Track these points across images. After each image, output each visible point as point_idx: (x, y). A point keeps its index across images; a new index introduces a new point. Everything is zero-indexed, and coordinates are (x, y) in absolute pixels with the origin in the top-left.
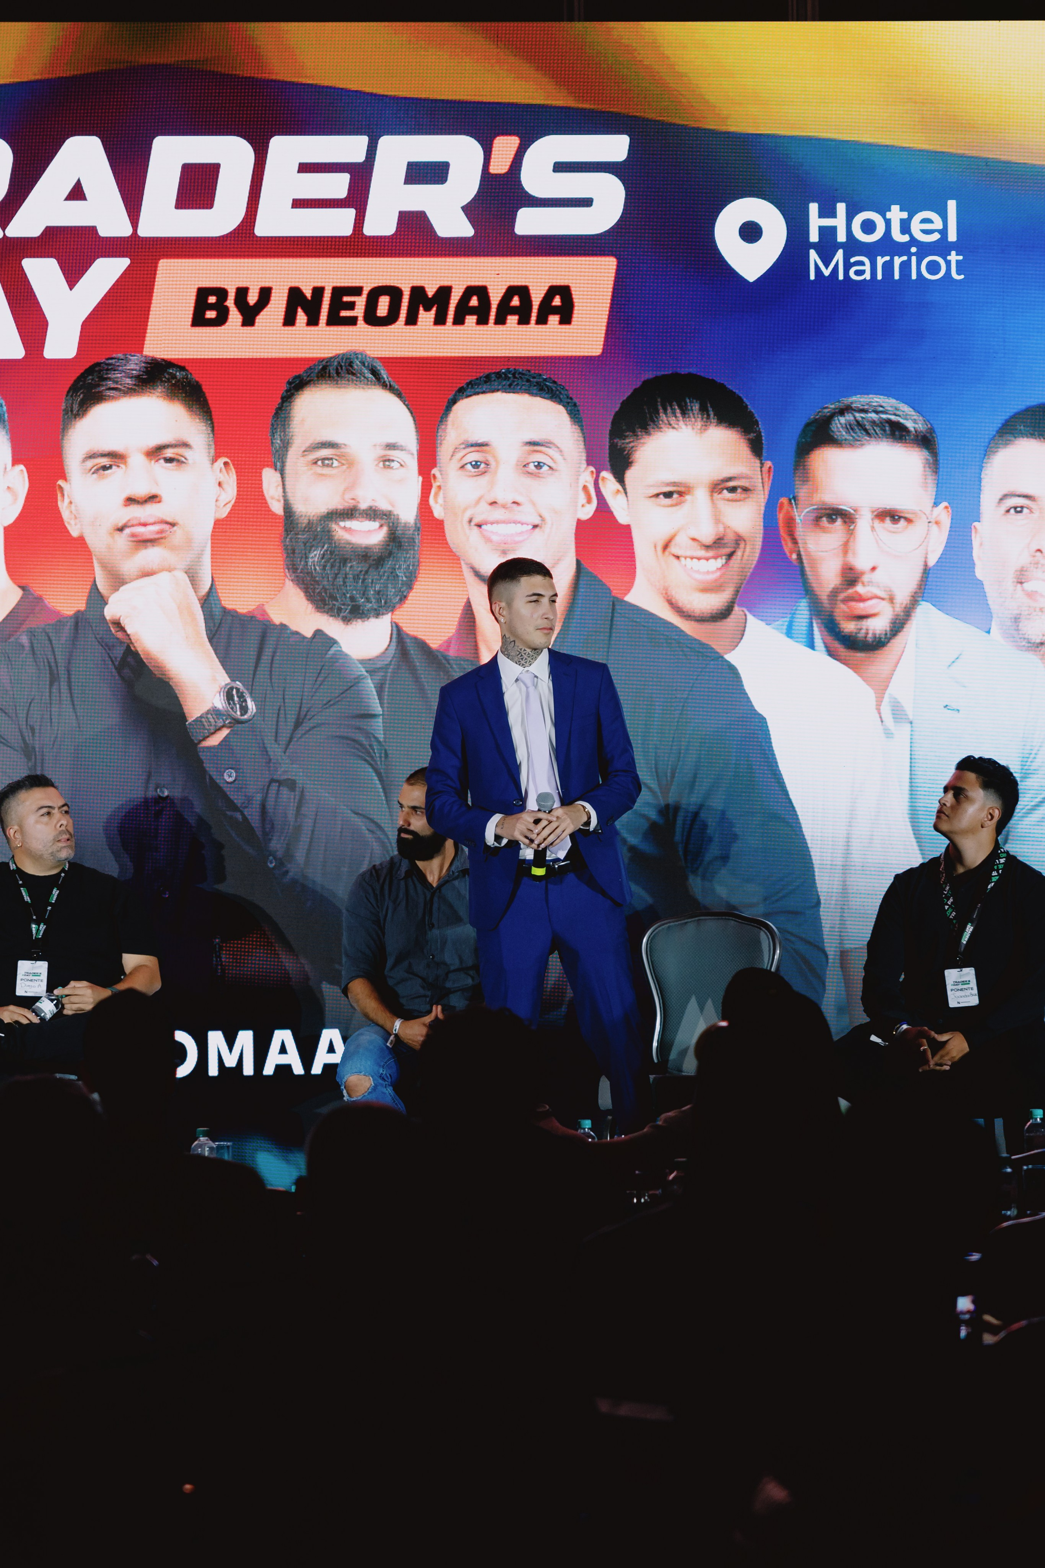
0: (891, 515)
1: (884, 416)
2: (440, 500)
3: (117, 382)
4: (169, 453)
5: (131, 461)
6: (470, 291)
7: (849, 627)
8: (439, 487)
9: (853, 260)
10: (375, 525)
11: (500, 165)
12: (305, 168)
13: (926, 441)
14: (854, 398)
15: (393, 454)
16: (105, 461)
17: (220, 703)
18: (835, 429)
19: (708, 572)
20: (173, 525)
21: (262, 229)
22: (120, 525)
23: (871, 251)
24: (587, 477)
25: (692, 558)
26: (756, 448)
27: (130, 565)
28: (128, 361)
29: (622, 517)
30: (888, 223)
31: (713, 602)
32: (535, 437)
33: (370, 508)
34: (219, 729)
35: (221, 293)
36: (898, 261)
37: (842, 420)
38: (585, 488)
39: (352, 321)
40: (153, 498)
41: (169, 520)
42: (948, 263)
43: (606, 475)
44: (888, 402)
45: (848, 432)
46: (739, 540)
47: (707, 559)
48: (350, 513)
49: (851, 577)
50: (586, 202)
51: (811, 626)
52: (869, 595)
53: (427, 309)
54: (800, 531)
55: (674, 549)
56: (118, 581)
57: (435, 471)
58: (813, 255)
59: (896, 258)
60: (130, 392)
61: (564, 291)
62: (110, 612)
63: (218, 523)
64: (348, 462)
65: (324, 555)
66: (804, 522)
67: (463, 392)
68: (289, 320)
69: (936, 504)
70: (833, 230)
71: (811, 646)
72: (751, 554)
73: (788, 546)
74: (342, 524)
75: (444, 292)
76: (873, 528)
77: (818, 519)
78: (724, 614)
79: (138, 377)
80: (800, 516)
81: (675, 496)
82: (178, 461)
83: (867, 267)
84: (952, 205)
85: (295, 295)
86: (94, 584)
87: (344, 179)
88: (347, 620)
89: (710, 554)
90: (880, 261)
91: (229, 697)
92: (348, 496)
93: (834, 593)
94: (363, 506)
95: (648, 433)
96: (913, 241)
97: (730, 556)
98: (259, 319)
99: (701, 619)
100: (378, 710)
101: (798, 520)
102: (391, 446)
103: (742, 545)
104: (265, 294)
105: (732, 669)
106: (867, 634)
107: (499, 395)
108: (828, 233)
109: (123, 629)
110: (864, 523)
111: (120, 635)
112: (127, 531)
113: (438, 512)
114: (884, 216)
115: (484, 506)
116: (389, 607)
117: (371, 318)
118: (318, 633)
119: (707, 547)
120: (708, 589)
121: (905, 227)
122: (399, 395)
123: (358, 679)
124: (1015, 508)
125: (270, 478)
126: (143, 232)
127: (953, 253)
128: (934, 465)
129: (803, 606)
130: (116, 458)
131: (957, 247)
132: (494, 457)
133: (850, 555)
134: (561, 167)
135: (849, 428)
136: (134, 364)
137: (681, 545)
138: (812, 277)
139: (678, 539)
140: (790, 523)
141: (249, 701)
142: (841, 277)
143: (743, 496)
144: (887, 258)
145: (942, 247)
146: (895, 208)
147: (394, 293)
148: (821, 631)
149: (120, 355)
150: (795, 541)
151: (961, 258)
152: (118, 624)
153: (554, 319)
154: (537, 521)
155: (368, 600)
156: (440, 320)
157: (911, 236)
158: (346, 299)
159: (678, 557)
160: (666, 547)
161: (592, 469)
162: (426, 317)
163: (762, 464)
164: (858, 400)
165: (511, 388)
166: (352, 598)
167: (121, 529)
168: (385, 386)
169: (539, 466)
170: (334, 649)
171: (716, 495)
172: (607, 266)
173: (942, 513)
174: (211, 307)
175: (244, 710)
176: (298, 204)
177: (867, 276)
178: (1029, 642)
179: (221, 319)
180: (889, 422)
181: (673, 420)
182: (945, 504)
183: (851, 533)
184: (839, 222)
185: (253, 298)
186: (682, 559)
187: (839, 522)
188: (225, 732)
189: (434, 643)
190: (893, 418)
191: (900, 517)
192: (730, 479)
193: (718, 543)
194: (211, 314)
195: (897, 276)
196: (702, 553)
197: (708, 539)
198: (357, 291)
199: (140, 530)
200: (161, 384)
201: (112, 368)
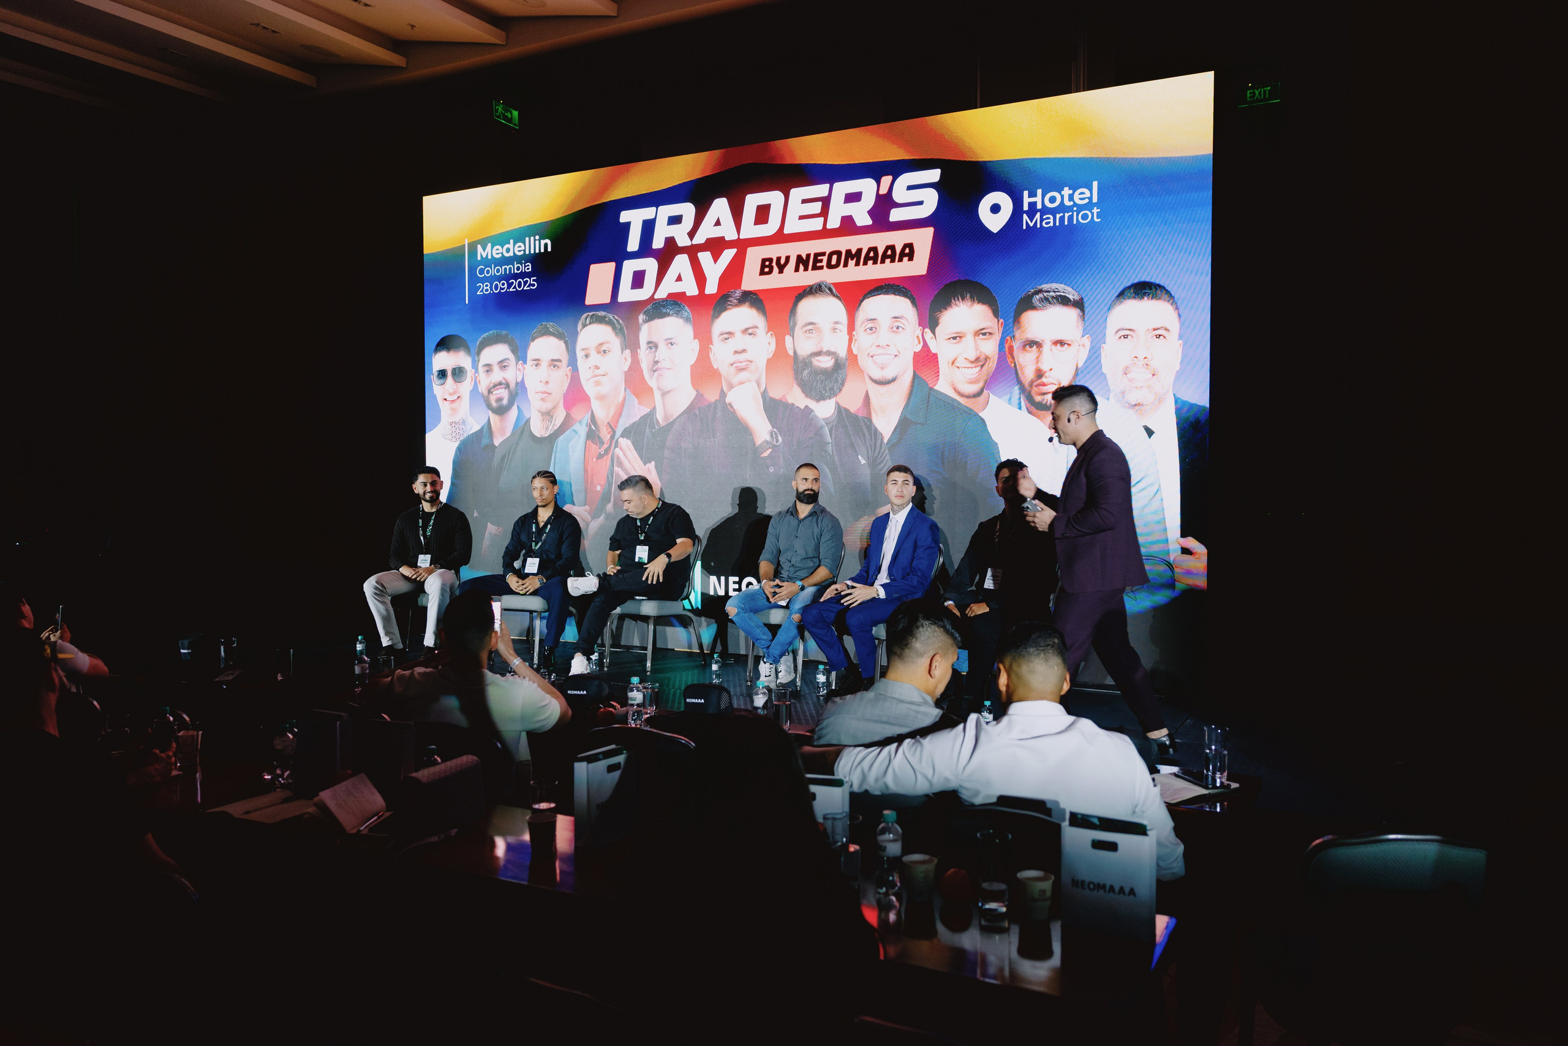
0: (1060, 343)
1: (1058, 294)
2: (856, 345)
3: (731, 302)
4: (750, 331)
5: (735, 335)
6: (870, 249)
7: (1038, 398)
8: (856, 340)
9: (1044, 217)
10: (830, 358)
11: (884, 190)
12: (804, 201)
13: (1079, 304)
14: (1043, 286)
15: (837, 326)
16: (726, 336)
17: (768, 438)
18: (1034, 302)
19: (972, 374)
20: (751, 362)
21: (786, 231)
22: (732, 363)
23: (1053, 212)
24: (918, 331)
25: (965, 368)
26: (996, 314)
27: (735, 380)
28: (735, 292)
29: (934, 351)
30: (1062, 197)
31: (974, 388)
32: (897, 315)
33: (827, 351)
34: (767, 449)
35: (771, 260)
36: (1067, 215)
37: (1037, 297)
38: (918, 337)
39: (821, 268)
40: (744, 351)
41: (750, 360)
42: (1093, 214)
43: (927, 330)
44: (1060, 287)
45: (1040, 303)
46: (987, 358)
47: (972, 368)
48: (819, 353)
49: (1040, 374)
50: (921, 203)
51: (1020, 398)
52: (1049, 383)
53: (852, 259)
54: (1015, 353)
55: (957, 364)
56: (731, 387)
57: (854, 333)
58: (1025, 217)
59: (1066, 214)
60: (736, 306)
61: (910, 246)
62: (728, 400)
63: (768, 360)
64: (819, 330)
65: (809, 372)
66: (1018, 348)
67: (866, 296)
68: (797, 270)
69: (1083, 336)
70: (1035, 203)
71: (1020, 408)
72: (992, 365)
73: (1010, 360)
74: (816, 358)
75: (859, 251)
76: (1051, 350)
77: (1024, 346)
78: (979, 394)
79: (738, 300)
80: (1016, 345)
81: (958, 338)
82: (754, 334)
83: (1051, 220)
84: (1095, 184)
85: (799, 257)
86: (722, 388)
87: (820, 204)
88: (818, 400)
89: (973, 365)
90: (1058, 216)
91: (772, 436)
92: (818, 346)
93: (1032, 382)
94: (825, 350)
95: (946, 309)
96: (1075, 204)
97: (982, 366)
98: (785, 270)
99: (968, 397)
100: (830, 441)
101: (1015, 347)
102: (836, 323)
103: (988, 361)
104: (788, 258)
105: (983, 421)
106: (1047, 402)
107: (881, 296)
108: (1032, 205)
109: (732, 407)
110: (1047, 346)
111: (732, 410)
112: (734, 365)
113: (855, 352)
114: (1060, 193)
115: (874, 347)
116: (835, 395)
117: (830, 266)
118: (806, 407)
119: (972, 362)
120: (972, 382)
121: (1071, 198)
122: (840, 300)
123: (822, 427)
124: (1124, 336)
125: (788, 339)
126: (741, 237)
127: (1095, 208)
128: (1083, 316)
129: (1016, 389)
130: (731, 334)
131: (1097, 205)
132: (879, 324)
133: (1040, 362)
134: (910, 188)
135: (1041, 300)
136: (738, 293)
137: (961, 362)
138: (1024, 228)
139: (958, 360)
140: (1011, 348)
141: (779, 436)
142: (1038, 226)
143: (990, 337)
144: (1062, 214)
145: (1089, 206)
146: (1066, 189)
147: (839, 253)
148: (1024, 400)
149: (733, 290)
150: (1013, 358)
151: (1099, 210)
152: (730, 404)
153: (906, 259)
154: (896, 353)
155: (826, 392)
156: (857, 264)
157: (1074, 202)
158: (819, 258)
159: (958, 368)
160: (953, 363)
161: (921, 328)
162: (852, 263)
163: (998, 321)
164: (1045, 287)
165: (887, 293)
166: (820, 391)
167: (732, 365)
168: (834, 295)
169: (898, 328)
170: (813, 413)
171: (976, 337)
172: (930, 231)
173: (1087, 341)
174: (767, 266)
175: (777, 441)
176: (801, 218)
177: (1051, 224)
178: (1129, 404)
179: (770, 272)
180: (1060, 296)
181: (957, 302)
182: (1088, 336)
183: (1040, 352)
184: (1038, 199)
185: (783, 261)
186: (960, 368)
187: (1035, 346)
188: (770, 450)
189: (853, 410)
190: (1062, 294)
191: (1065, 343)
192: (983, 329)
193: (977, 359)
194: (767, 270)
195: (1066, 223)
196: (970, 365)
197: (973, 359)
198: (823, 254)
199: (739, 364)
200: (748, 301)
201: (729, 296)
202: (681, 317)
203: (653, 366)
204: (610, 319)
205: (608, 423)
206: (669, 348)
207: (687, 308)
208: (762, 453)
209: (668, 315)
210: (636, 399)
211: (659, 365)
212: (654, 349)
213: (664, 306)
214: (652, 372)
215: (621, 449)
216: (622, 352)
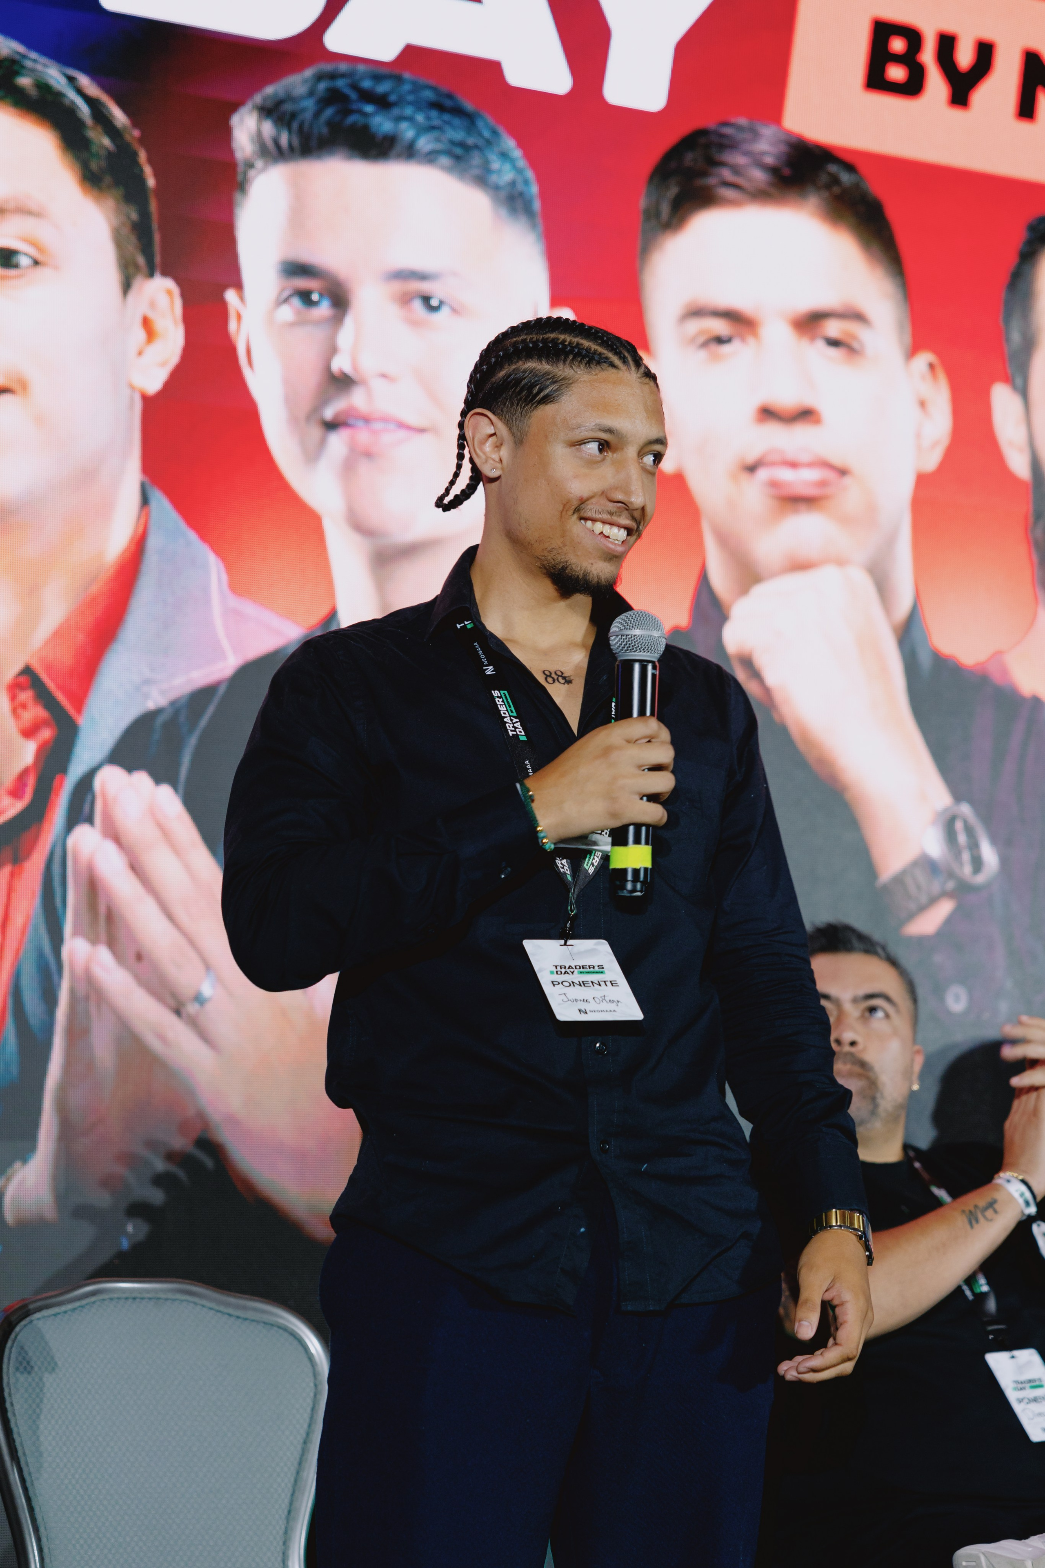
3: (737, 174)
4: (833, 328)
5: (766, 333)
16: (720, 327)
17: (935, 845)
20: (843, 472)
22: (751, 458)
27: (769, 545)
28: (756, 135)
34: (933, 901)
35: (912, 36)
40: (807, 414)
41: (836, 461)
56: (748, 574)
60: (761, 196)
62: (734, 636)
63: (922, 481)
68: (1026, 108)
79: (774, 171)
82: (850, 347)
85: (1034, 60)
91: (951, 834)
98: (976, 98)
104: (985, 53)
109: (757, 676)
112: (763, 474)
125: (1005, 401)
130: (741, 322)
136: (768, 143)
141: (987, 844)
149: (742, 121)
152: (748, 664)
167: (752, 468)
174: (897, 59)
175: (977, 864)
179: (914, 85)
185: (965, 57)
188: (944, 909)
194: (897, 73)
199: (786, 475)
200: (818, 188)
201: (730, 145)
202: (482, 180)
203: (322, 400)
204: (43, 87)
205: (27, 671)
206: (415, 324)
207: (509, 143)
208: (911, 916)
209: (410, 153)
210: (212, 559)
211: (357, 399)
212: (324, 309)
213: (383, 103)
214: (316, 432)
215: (114, 835)
216: (127, 286)
